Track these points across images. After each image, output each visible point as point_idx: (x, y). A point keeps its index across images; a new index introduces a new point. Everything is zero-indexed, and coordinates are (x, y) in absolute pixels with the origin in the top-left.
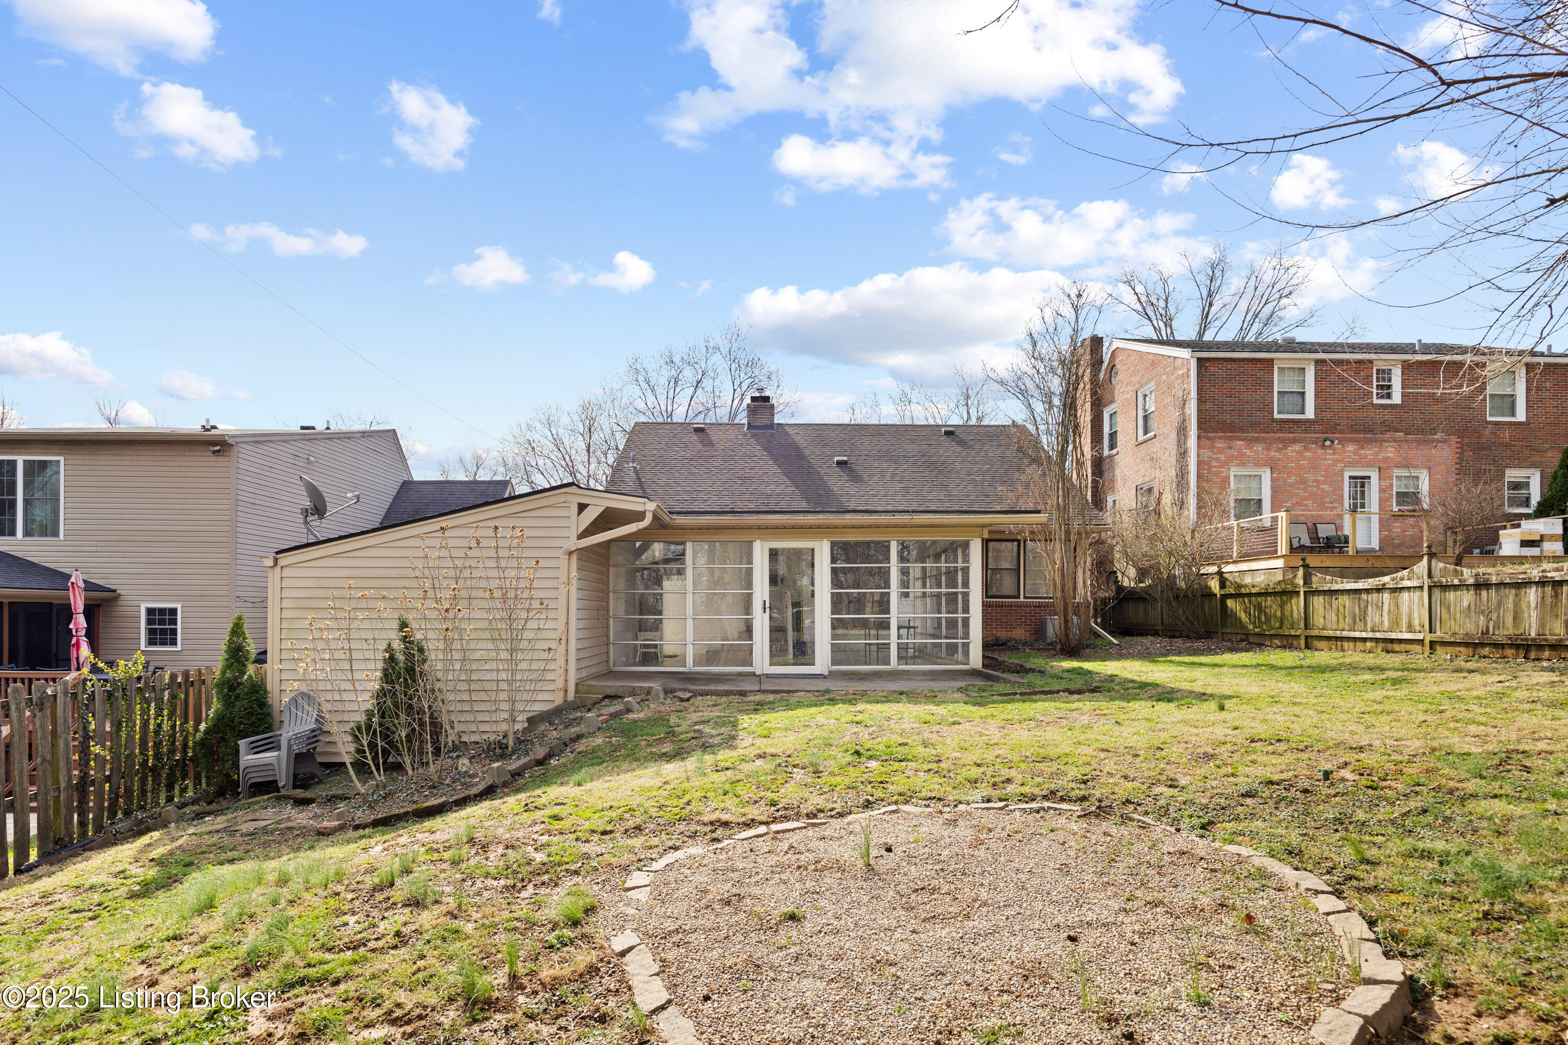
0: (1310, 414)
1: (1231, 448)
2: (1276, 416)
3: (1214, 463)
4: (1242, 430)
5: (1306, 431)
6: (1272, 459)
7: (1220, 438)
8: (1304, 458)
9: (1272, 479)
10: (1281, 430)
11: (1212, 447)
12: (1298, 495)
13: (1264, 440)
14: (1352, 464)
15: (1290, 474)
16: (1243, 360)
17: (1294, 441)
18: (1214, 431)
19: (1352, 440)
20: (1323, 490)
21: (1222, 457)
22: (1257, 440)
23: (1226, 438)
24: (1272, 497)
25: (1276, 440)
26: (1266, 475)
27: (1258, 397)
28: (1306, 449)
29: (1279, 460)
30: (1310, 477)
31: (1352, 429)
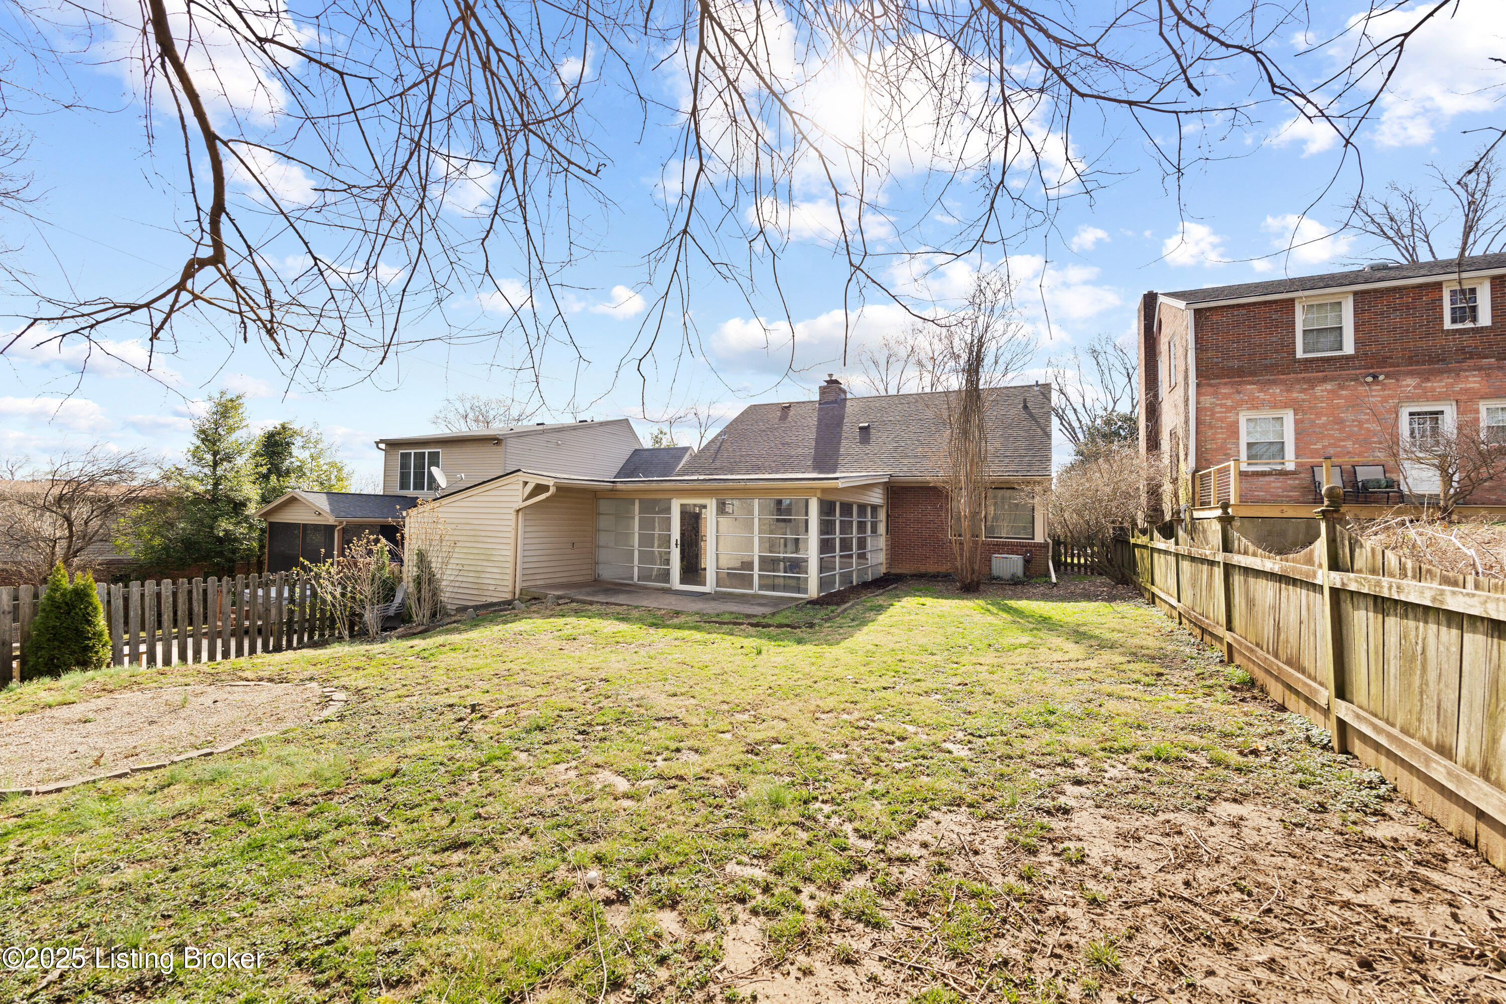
0: (1349, 348)
1: (1239, 392)
2: (1300, 354)
3: (1218, 409)
4: (1253, 374)
5: (1341, 368)
6: (1295, 400)
7: (1226, 384)
8: (1340, 397)
9: (1297, 422)
10: (1306, 370)
11: (1215, 394)
12: (1332, 436)
13: (1283, 382)
14: (1411, 399)
15: (1319, 415)
16: (1254, 304)
17: (1325, 380)
18: (1217, 377)
19: (1411, 374)
20: (1368, 430)
21: (1229, 403)
22: (1274, 383)
23: (1232, 384)
24: (1296, 439)
25: (1298, 381)
26: (1289, 418)
27: (1274, 339)
28: (1342, 387)
29: (1304, 400)
30: (1348, 416)
31: (1411, 361)
